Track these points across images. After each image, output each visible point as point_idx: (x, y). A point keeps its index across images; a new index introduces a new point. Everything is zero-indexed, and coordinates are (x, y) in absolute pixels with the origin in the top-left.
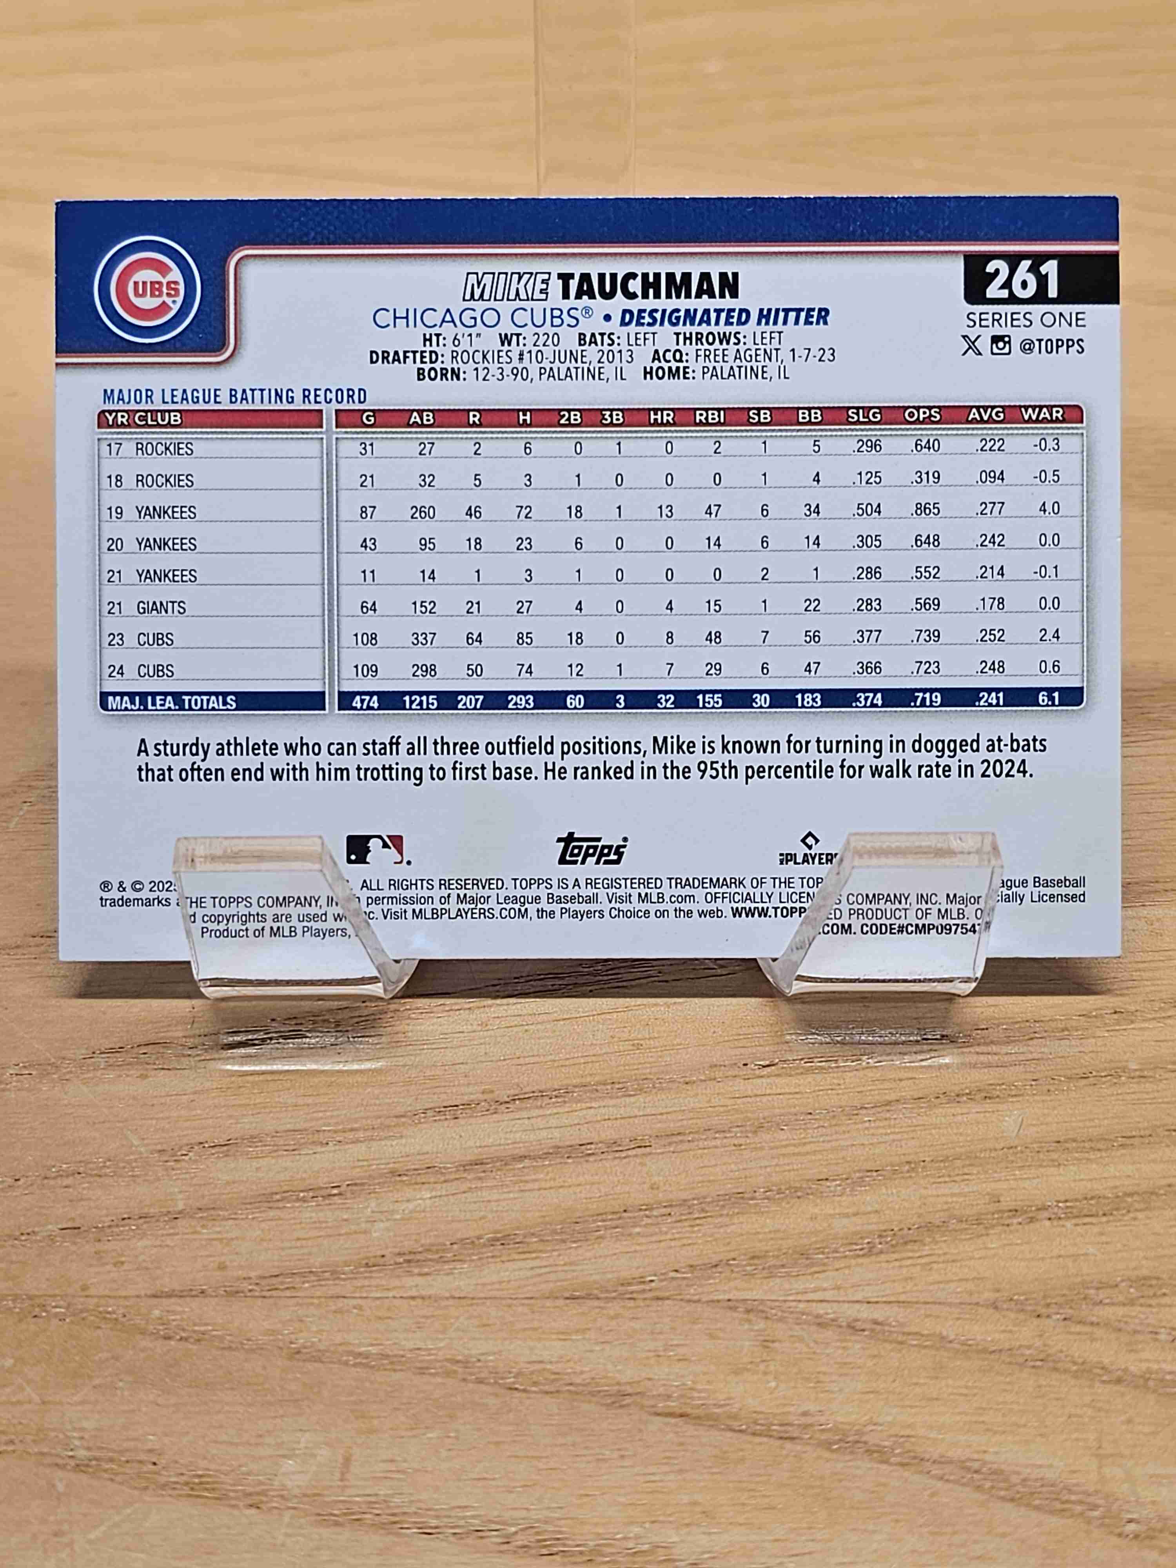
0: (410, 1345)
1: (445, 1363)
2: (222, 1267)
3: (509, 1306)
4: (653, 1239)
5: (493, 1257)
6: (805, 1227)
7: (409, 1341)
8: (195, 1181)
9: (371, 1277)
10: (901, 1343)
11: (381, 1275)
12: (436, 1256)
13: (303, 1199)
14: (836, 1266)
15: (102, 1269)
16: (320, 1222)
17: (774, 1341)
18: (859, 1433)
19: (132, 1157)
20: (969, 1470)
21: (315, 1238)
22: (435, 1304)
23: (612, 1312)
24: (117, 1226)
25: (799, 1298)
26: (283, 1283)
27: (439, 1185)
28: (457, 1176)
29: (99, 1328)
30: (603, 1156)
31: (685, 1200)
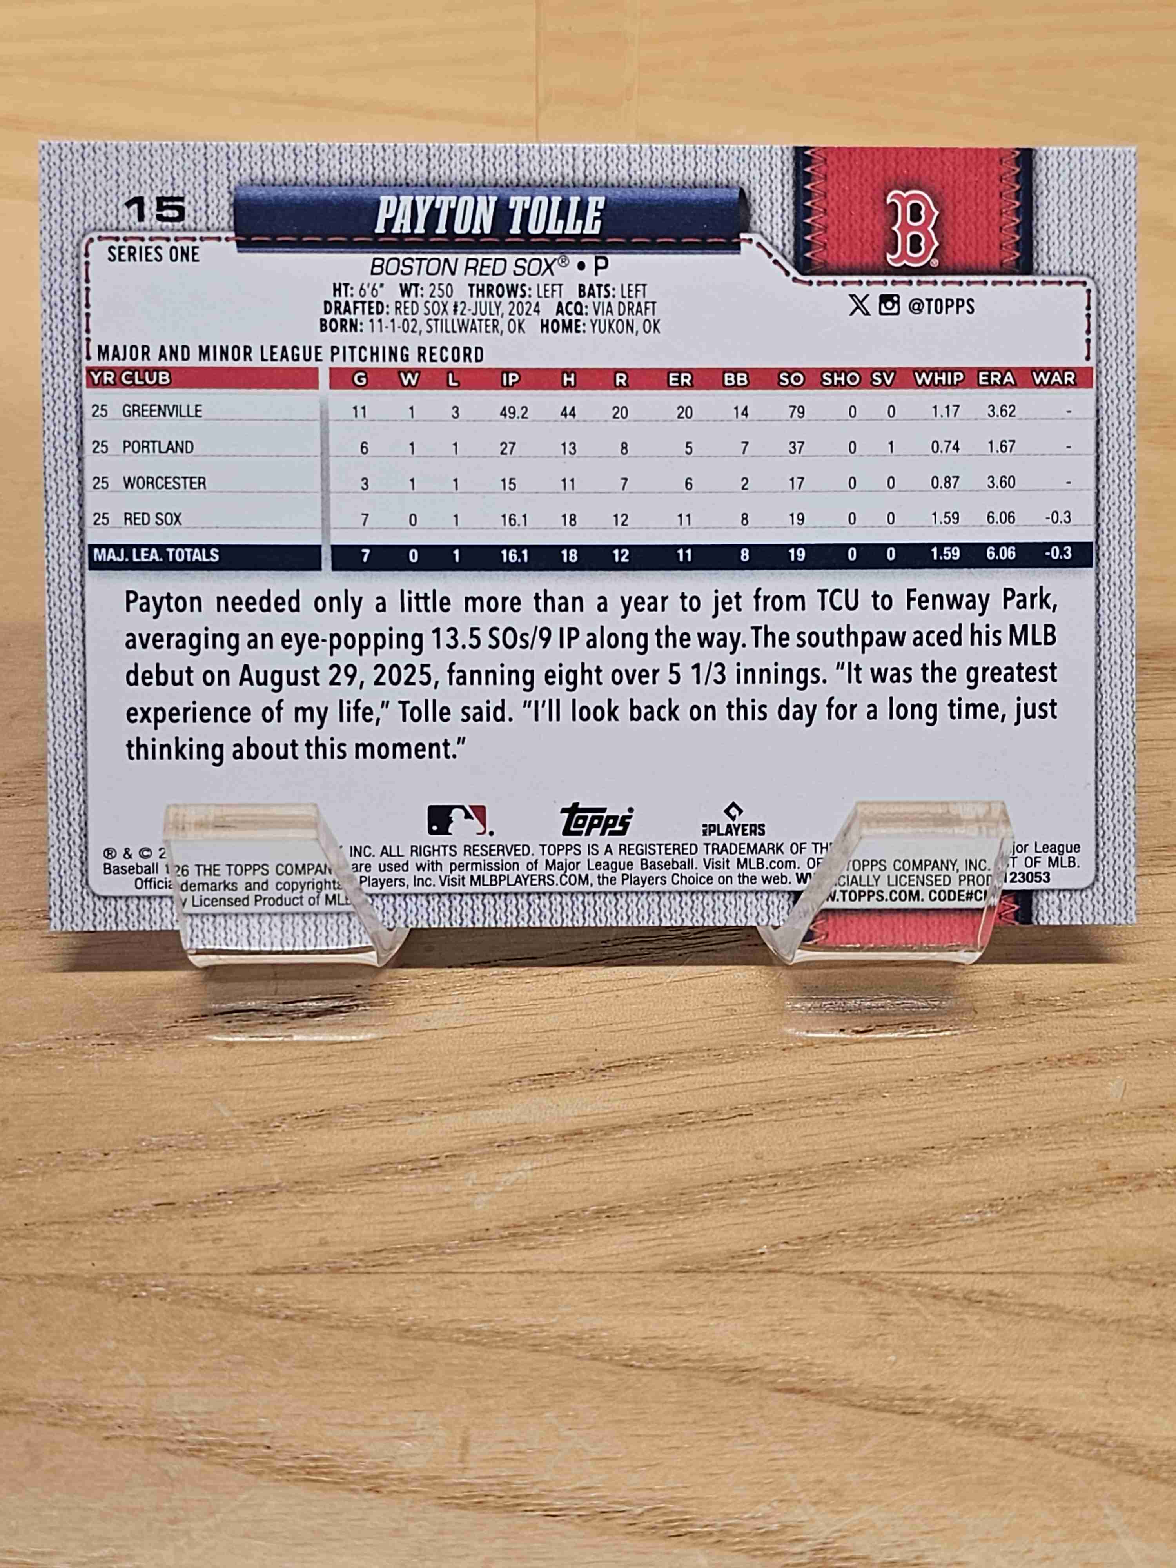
0: (521, 1321)
1: (558, 1340)
2: (323, 1243)
3: (620, 1280)
4: (761, 1210)
5: (599, 1230)
6: (914, 1196)
7: (520, 1318)
8: (289, 1154)
9: (477, 1252)
10: (1018, 1314)
11: (487, 1249)
12: (542, 1229)
13: (402, 1172)
14: (948, 1237)
15: (201, 1246)
16: (421, 1195)
17: (889, 1314)
18: (982, 1406)
19: (223, 1129)
20: (1094, 1443)
21: (417, 1211)
22: (544, 1279)
23: (724, 1286)
24: (213, 1201)
25: (913, 1269)
26: (387, 1259)
27: (540, 1156)
28: (557, 1146)
29: (201, 1307)
30: (703, 1125)
31: (790, 1170)
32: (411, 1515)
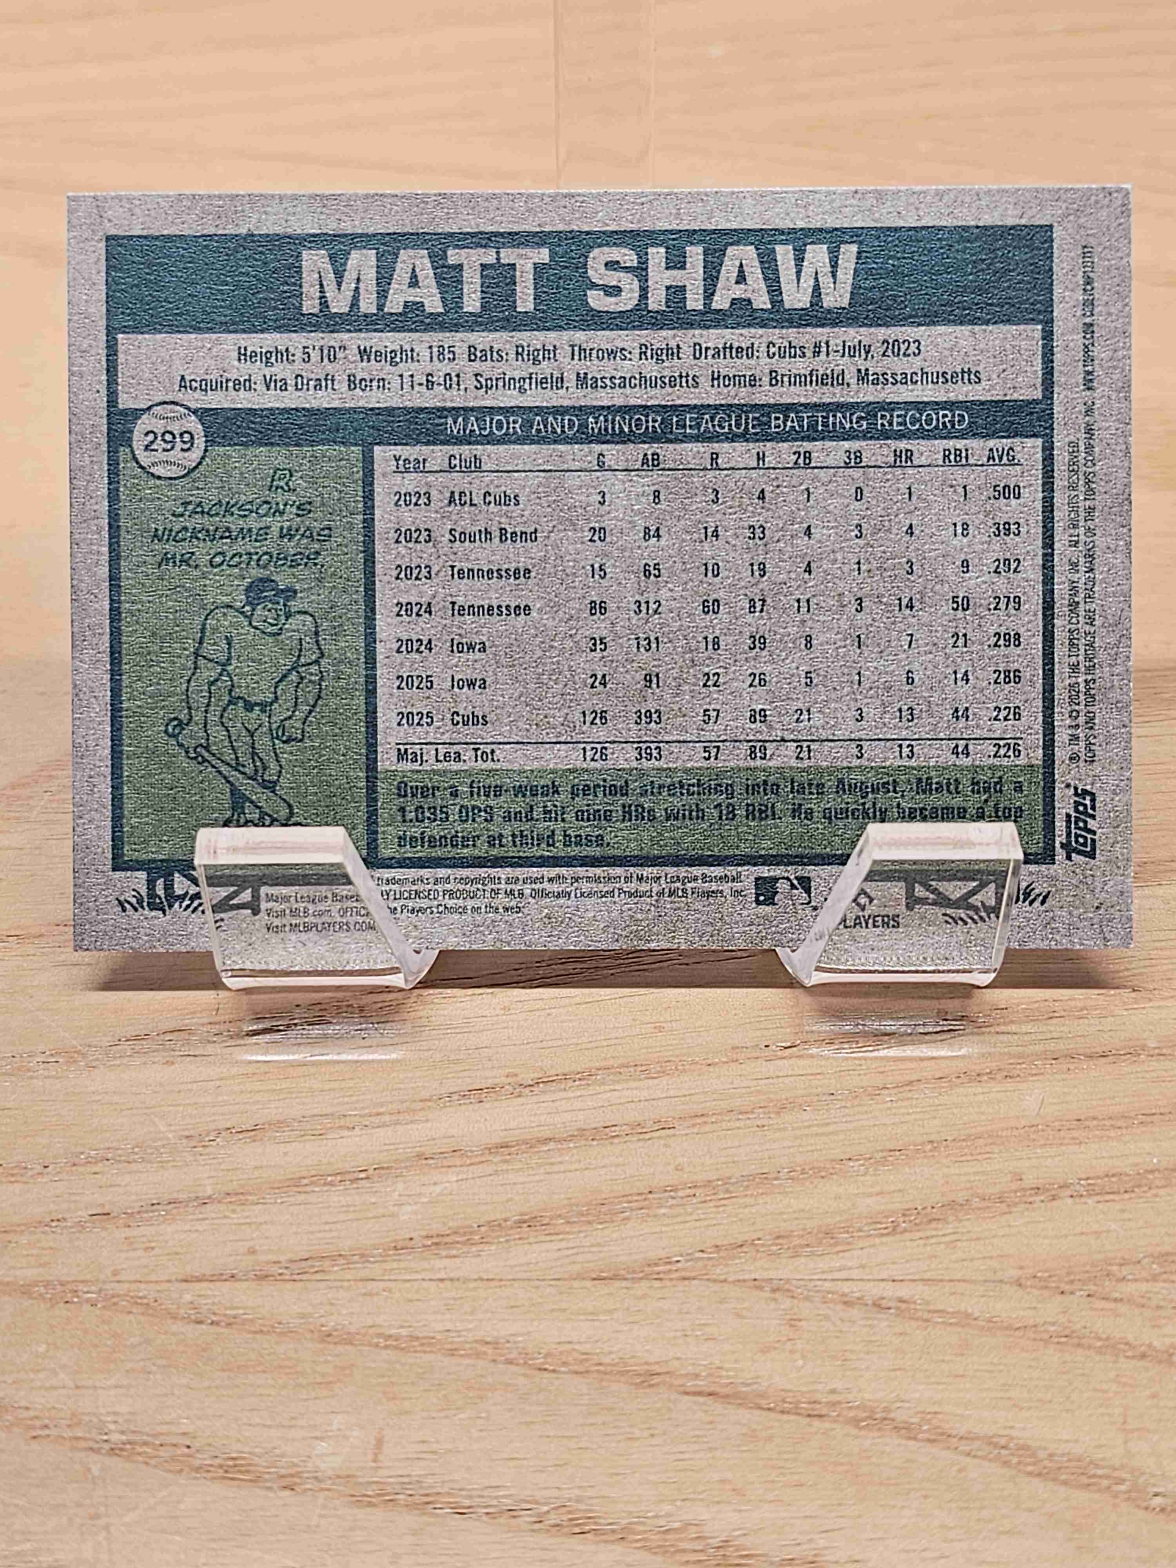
0: (439, 1327)
1: (475, 1345)
2: (252, 1252)
3: (537, 1287)
4: (679, 1219)
5: (520, 1239)
6: (829, 1207)
7: (437, 1325)
8: (223, 1167)
9: (400, 1260)
10: (927, 1321)
11: (410, 1257)
12: (464, 1239)
13: (331, 1184)
14: (861, 1245)
15: (131, 1254)
16: (349, 1206)
17: (800, 1320)
18: (886, 1410)
19: (159, 1143)
20: (996, 1445)
21: (343, 1221)
22: (464, 1286)
23: (639, 1293)
24: (147, 1212)
25: (824, 1277)
26: (312, 1266)
27: (465, 1169)
28: (484, 1159)
29: (130, 1312)
30: (627, 1138)
31: (709, 1181)
32: (323, 1512)
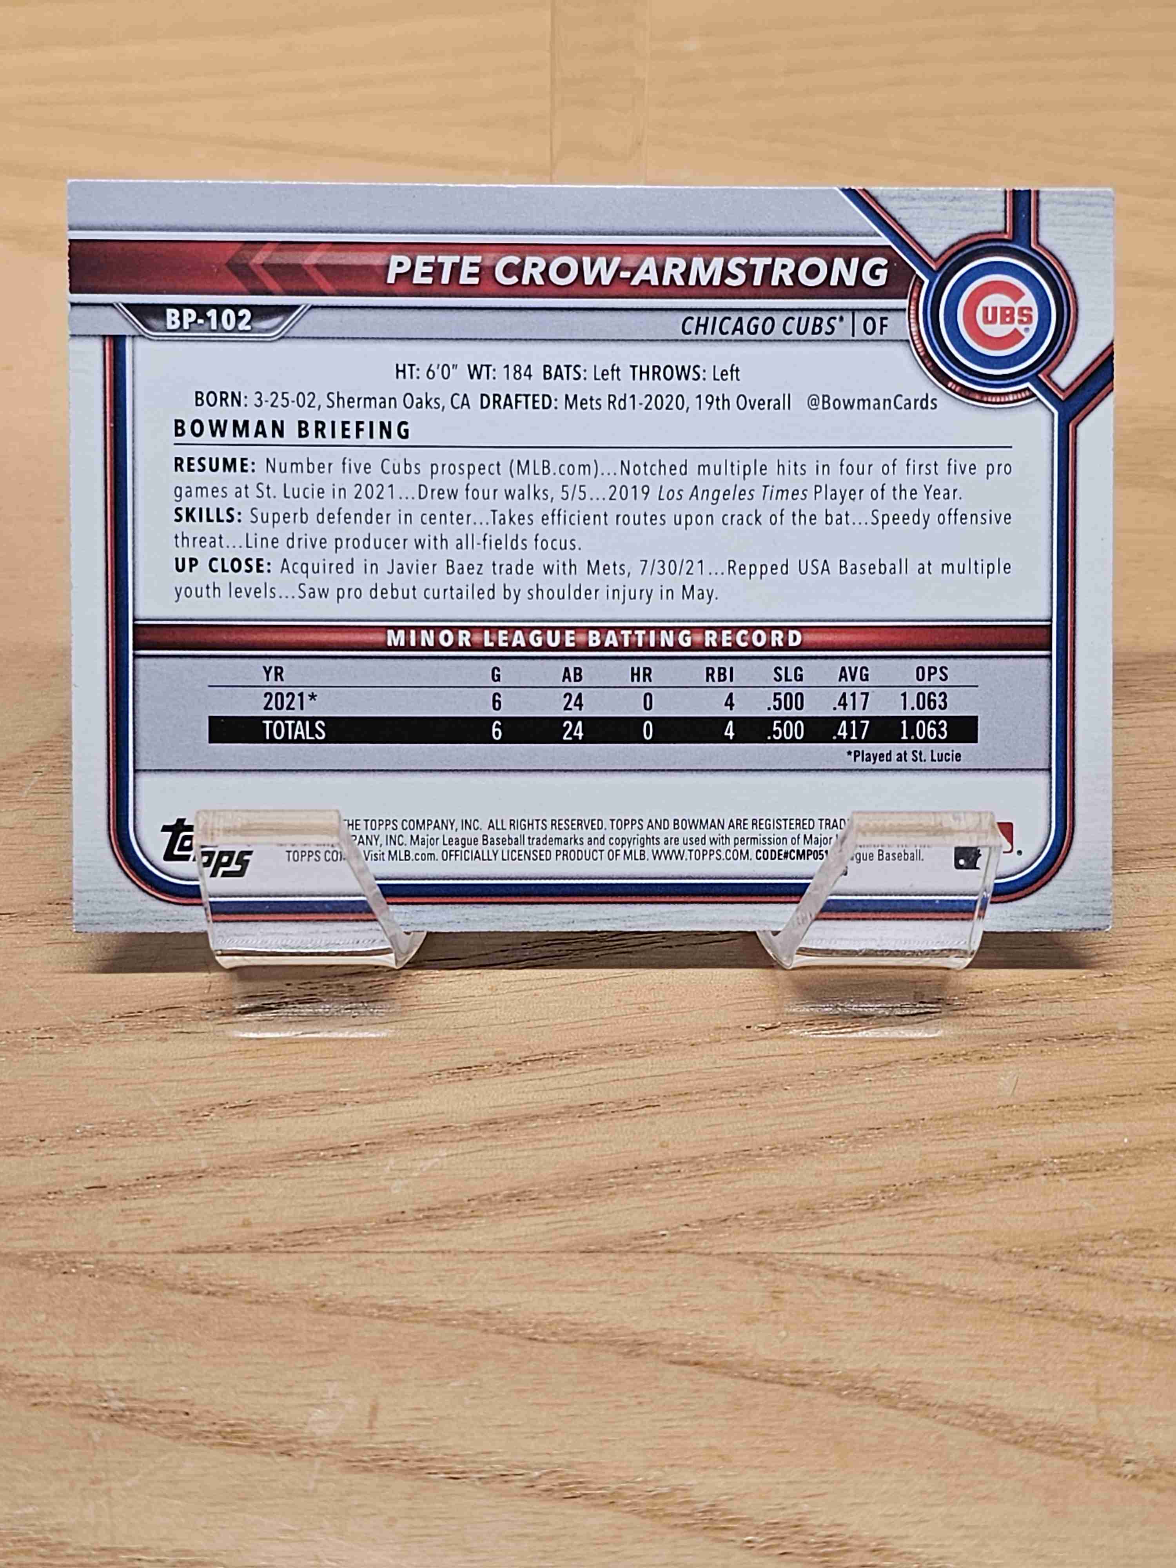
0: (432, 1298)
1: (466, 1315)
2: (246, 1224)
3: (527, 1260)
4: (665, 1194)
5: (509, 1212)
6: (811, 1183)
7: (430, 1296)
9: (392, 1233)
10: (905, 1293)
11: (402, 1230)
12: (454, 1212)
13: (324, 1158)
14: (841, 1220)
15: (128, 1226)
16: (341, 1180)
17: (782, 1292)
18: (867, 1379)
19: (154, 1118)
20: (973, 1414)
21: (336, 1195)
22: (455, 1258)
23: (626, 1266)
24: (143, 1185)
25: (806, 1251)
26: (306, 1239)
27: (455, 1144)
28: (472, 1135)
29: (128, 1283)
30: (613, 1116)
31: (694, 1158)
32: (321, 1477)
